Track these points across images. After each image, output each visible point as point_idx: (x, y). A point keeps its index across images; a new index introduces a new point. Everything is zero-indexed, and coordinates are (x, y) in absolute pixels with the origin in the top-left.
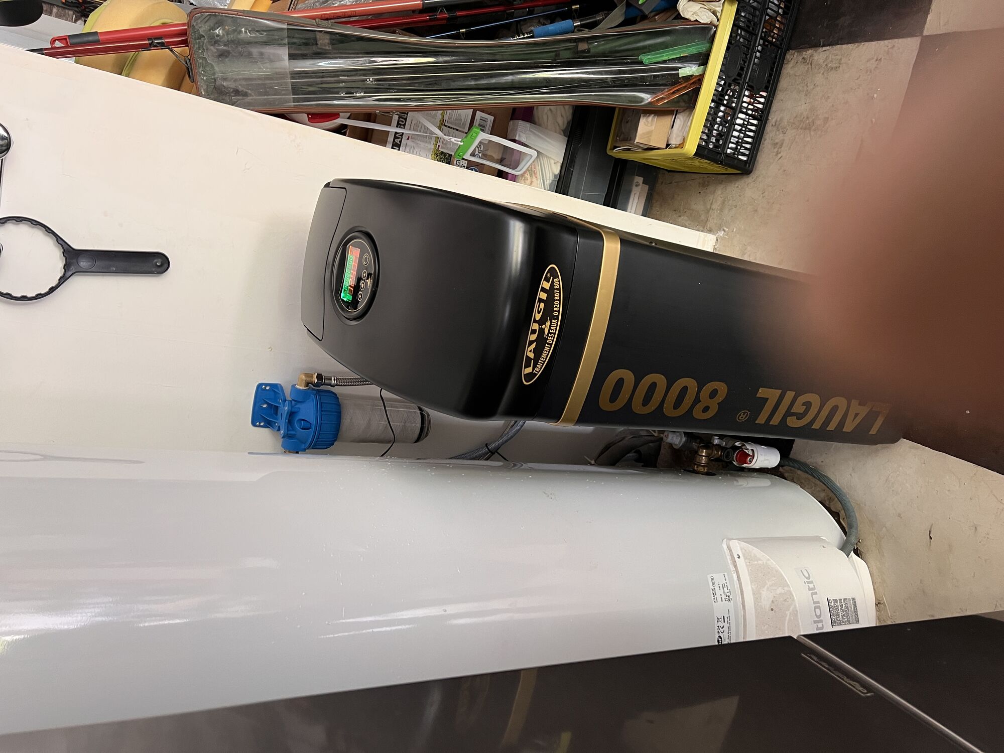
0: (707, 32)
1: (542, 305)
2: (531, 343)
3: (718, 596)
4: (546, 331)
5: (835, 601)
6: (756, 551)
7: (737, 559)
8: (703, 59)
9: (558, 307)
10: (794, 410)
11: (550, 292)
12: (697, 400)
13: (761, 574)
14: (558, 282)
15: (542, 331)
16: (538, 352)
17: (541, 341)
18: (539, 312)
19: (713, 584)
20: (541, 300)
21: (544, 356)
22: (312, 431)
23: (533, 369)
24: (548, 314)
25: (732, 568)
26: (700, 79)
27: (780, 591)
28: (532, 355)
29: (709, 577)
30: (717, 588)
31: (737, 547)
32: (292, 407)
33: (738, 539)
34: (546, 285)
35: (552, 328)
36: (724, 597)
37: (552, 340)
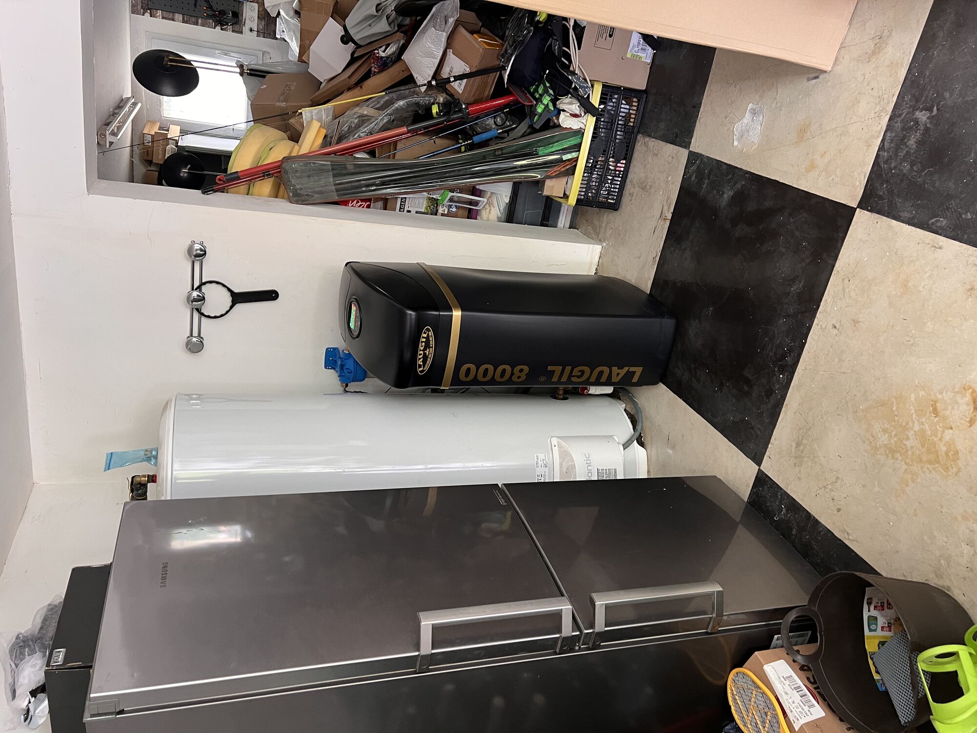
0: (580, 133)
1: (423, 344)
2: (420, 359)
3: (539, 465)
4: (427, 353)
5: (603, 470)
6: (563, 443)
7: (553, 447)
8: (578, 147)
9: (432, 343)
10: (573, 374)
11: (427, 338)
12: (512, 374)
13: (564, 455)
14: (431, 333)
15: (425, 354)
16: (424, 362)
17: (425, 358)
18: (422, 347)
19: (537, 459)
20: (422, 342)
21: (428, 363)
22: (352, 374)
23: (423, 368)
24: (427, 346)
25: (550, 451)
26: (576, 159)
27: (570, 463)
28: (422, 363)
29: (535, 455)
30: (539, 461)
31: (555, 441)
32: (342, 361)
33: (557, 437)
34: (425, 335)
35: (430, 352)
36: (543, 465)
37: (431, 356)
